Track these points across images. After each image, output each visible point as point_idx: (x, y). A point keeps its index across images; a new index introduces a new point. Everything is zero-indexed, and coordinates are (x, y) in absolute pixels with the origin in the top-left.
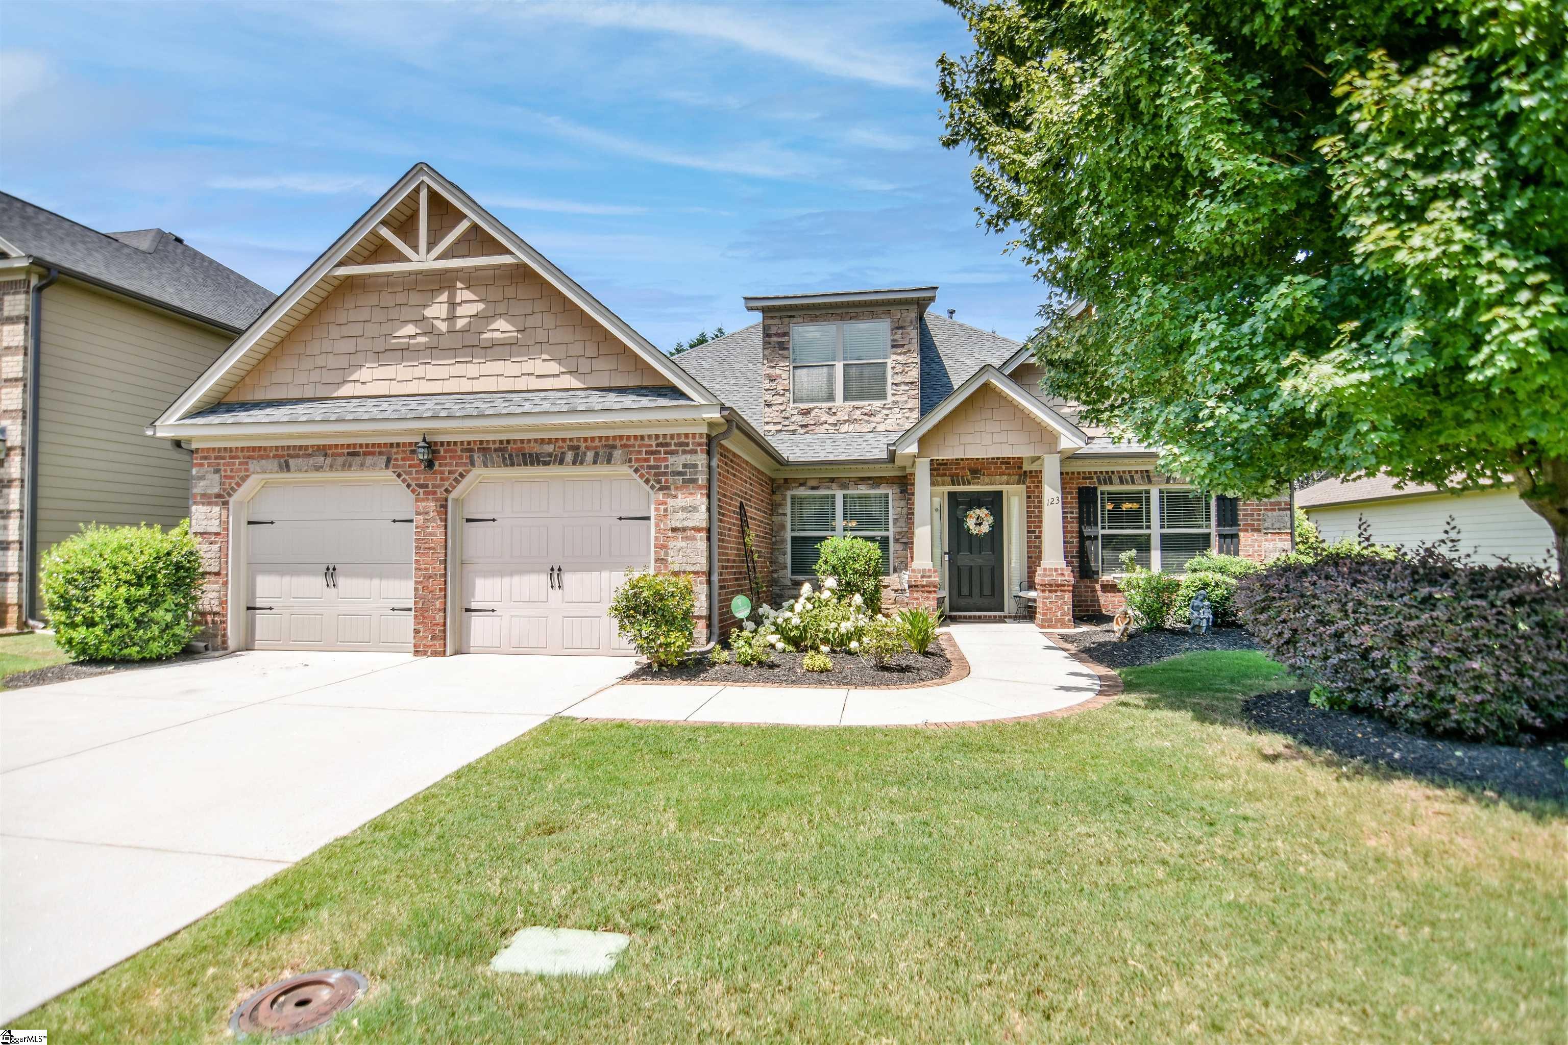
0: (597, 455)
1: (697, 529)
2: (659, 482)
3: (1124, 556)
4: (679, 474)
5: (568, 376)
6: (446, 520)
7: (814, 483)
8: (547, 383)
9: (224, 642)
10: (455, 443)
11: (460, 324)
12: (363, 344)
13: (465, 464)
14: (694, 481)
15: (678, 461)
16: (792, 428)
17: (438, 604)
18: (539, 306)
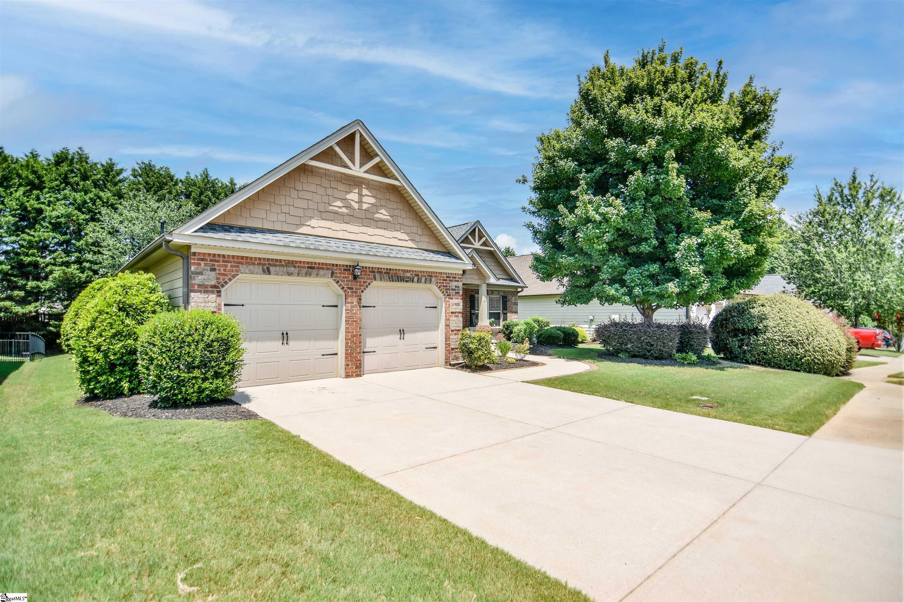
0: (426, 279)
1: (459, 313)
2: (447, 292)
4: (454, 290)
5: (410, 242)
10: (366, 267)
11: (365, 206)
13: (371, 279)
15: (453, 285)
17: (358, 350)
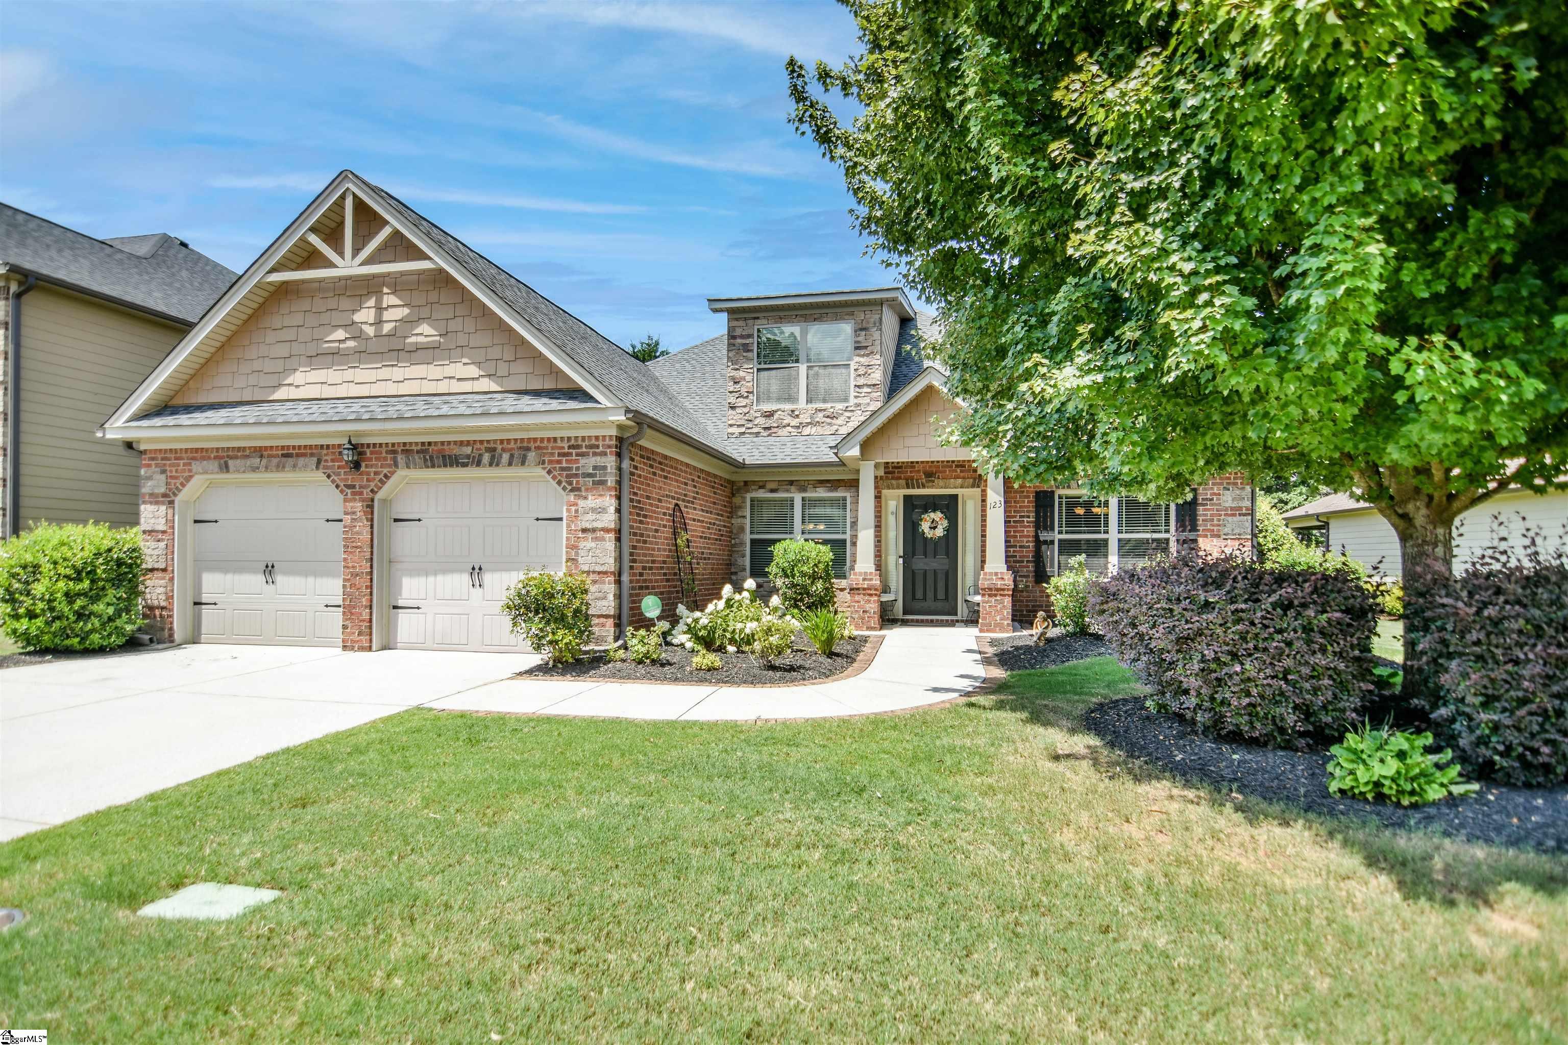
0: (512, 456)
1: (606, 530)
2: (570, 483)
3: (1074, 561)
4: (590, 475)
5: (486, 380)
6: (372, 520)
7: (771, 486)
8: (467, 387)
9: (171, 636)
10: (380, 445)
11: (387, 328)
12: (297, 348)
13: (390, 466)
14: (603, 483)
15: (588, 463)
16: (755, 430)
17: (365, 601)
18: (461, 310)
